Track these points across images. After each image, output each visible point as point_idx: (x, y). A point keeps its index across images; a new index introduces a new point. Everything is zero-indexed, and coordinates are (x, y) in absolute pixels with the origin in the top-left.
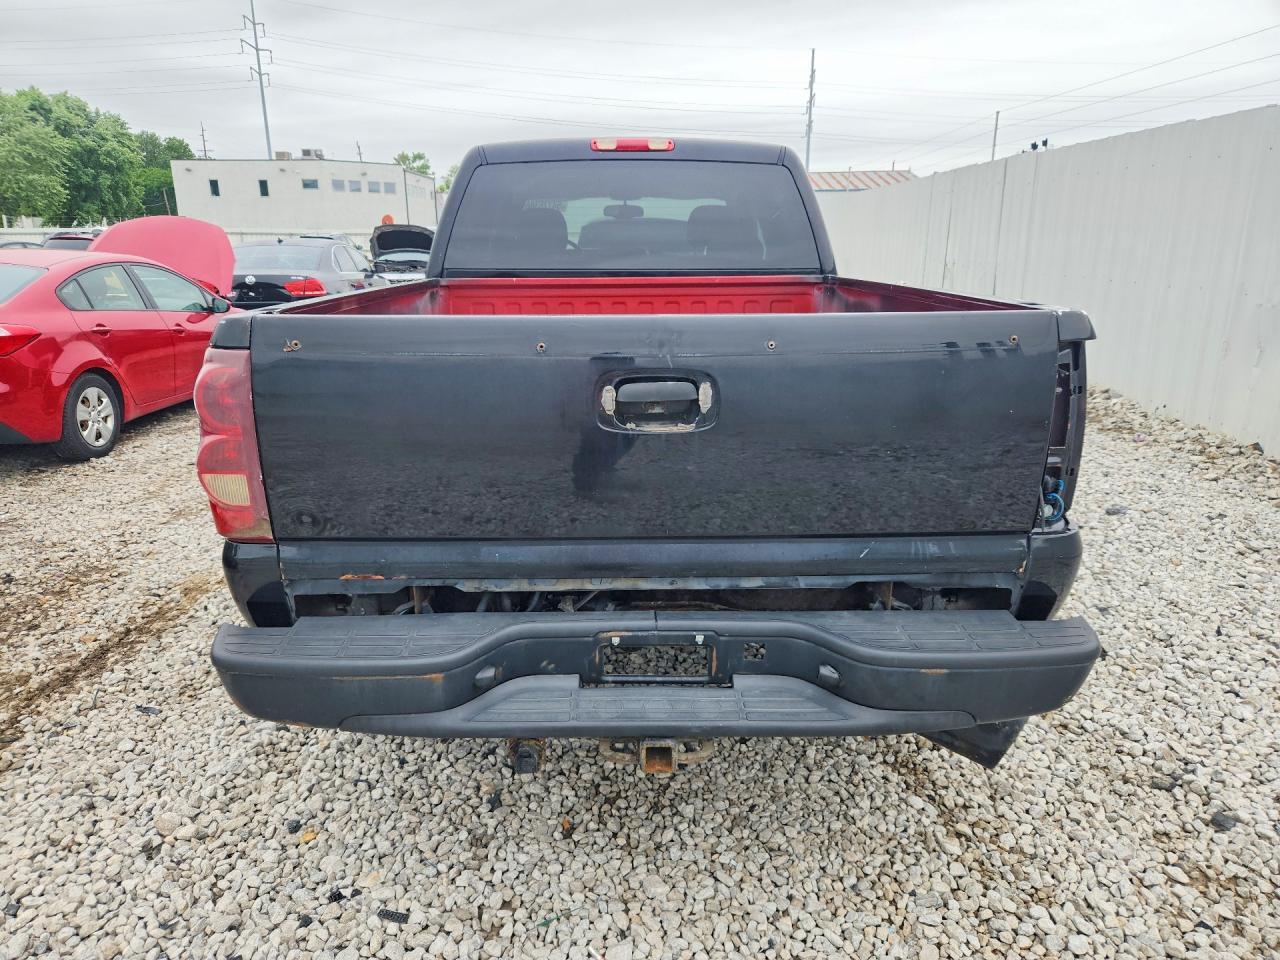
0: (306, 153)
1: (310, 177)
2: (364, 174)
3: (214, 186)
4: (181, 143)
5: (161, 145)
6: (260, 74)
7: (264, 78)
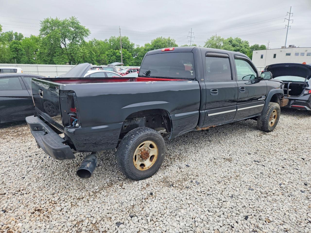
0: (290, 46)
1: (288, 52)
2: (306, 51)
3: (262, 57)
4: (264, 46)
5: (259, 47)
6: (288, 26)
7: (289, 27)
